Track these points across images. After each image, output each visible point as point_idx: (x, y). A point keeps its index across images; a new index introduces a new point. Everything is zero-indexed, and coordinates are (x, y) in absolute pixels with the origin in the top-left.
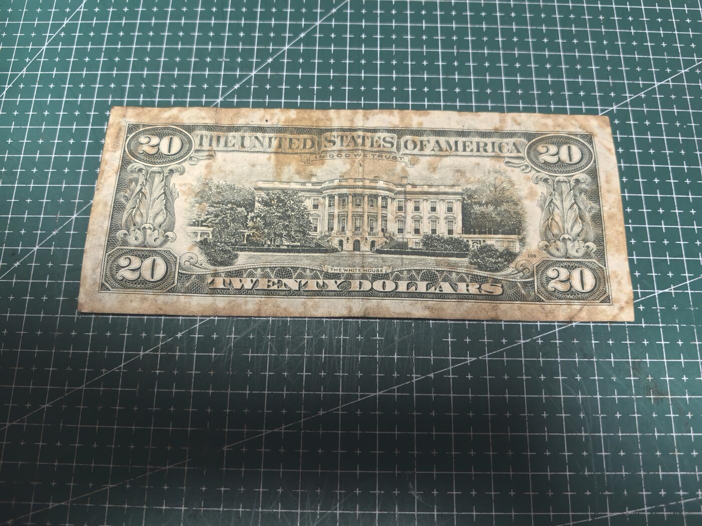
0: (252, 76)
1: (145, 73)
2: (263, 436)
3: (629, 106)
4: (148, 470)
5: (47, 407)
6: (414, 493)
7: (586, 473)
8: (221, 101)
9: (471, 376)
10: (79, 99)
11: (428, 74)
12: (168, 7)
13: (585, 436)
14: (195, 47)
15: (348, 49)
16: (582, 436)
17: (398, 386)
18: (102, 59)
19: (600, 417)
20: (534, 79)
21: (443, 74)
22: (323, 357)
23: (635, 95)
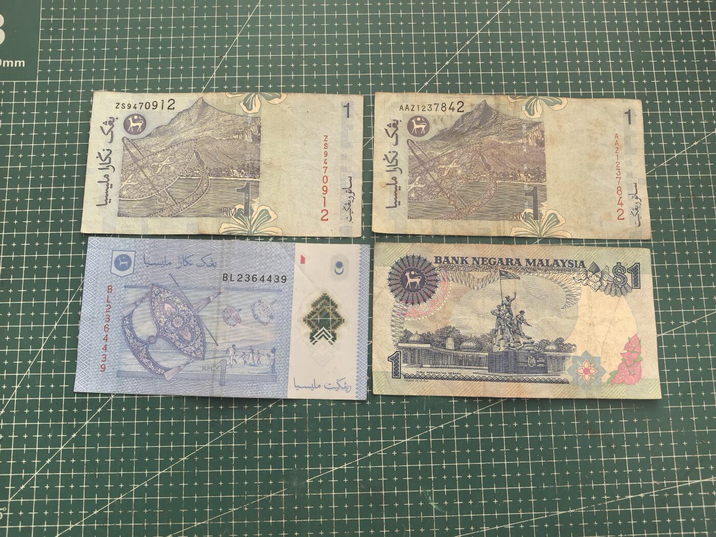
2: (332, 472)
4: (258, 498)
6: (433, 503)
7: (544, 487)
9: (468, 425)
13: (543, 462)
17: (420, 435)
19: (553, 449)
22: (369, 417)
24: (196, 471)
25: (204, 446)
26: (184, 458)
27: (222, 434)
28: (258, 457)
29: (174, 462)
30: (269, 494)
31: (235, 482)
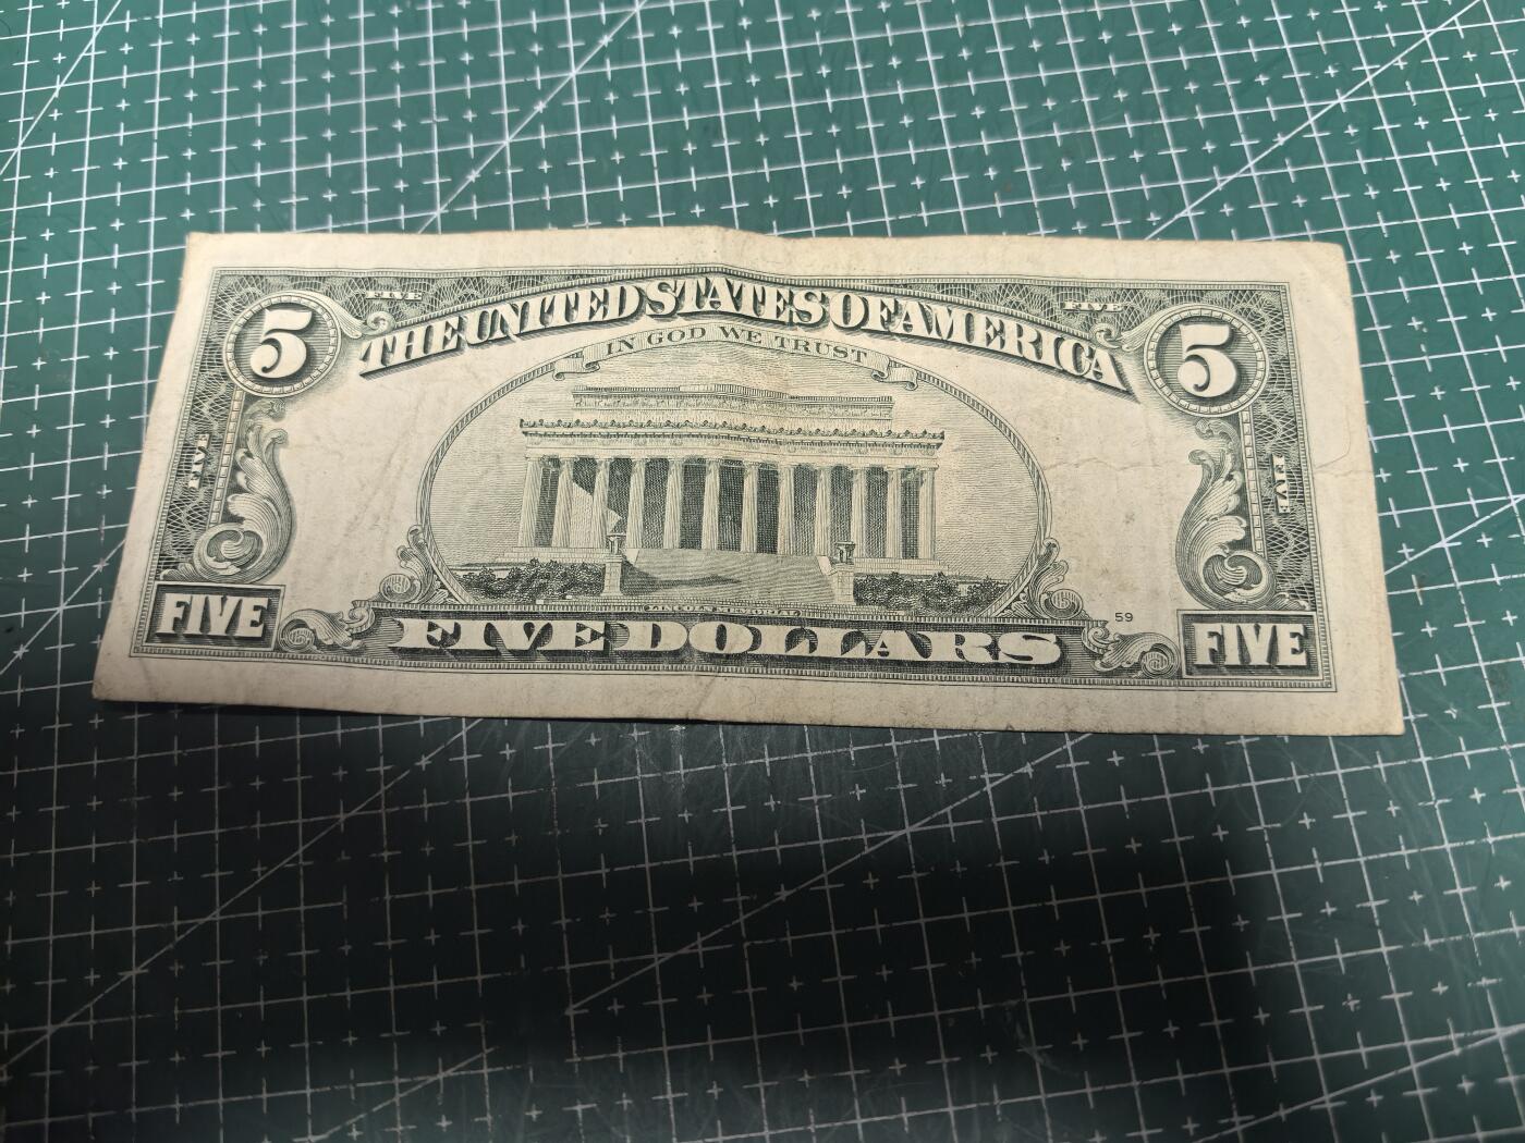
0: (504, 149)
1: (259, 174)
2: (654, 969)
3: (1374, 91)
4: (397, 1088)
5: (138, 976)
6: (1033, 1050)
7: (1428, 942)
8: (442, 215)
9: (1119, 755)
10: (116, 256)
11: (904, 87)
12: (289, 21)
13: (1410, 855)
14: (363, 101)
15: (714, 55)
16: (1402, 857)
17: (951, 807)
18: (155, 159)
19: (1436, 806)
20: (1149, 62)
21: (940, 81)
22: (767, 764)
23: (1382, 65)
24: (176, 1011)
25: (201, 921)
26: (135, 972)
27: (263, 873)
28: (390, 943)
29: (101, 986)
30: (436, 1073)
31: (310, 1041)
